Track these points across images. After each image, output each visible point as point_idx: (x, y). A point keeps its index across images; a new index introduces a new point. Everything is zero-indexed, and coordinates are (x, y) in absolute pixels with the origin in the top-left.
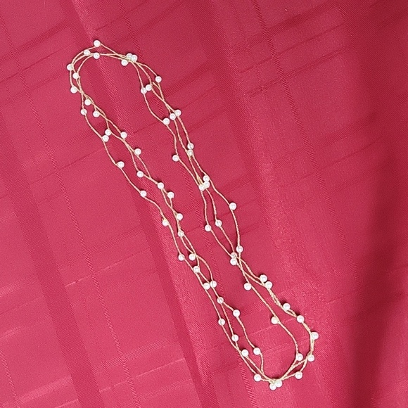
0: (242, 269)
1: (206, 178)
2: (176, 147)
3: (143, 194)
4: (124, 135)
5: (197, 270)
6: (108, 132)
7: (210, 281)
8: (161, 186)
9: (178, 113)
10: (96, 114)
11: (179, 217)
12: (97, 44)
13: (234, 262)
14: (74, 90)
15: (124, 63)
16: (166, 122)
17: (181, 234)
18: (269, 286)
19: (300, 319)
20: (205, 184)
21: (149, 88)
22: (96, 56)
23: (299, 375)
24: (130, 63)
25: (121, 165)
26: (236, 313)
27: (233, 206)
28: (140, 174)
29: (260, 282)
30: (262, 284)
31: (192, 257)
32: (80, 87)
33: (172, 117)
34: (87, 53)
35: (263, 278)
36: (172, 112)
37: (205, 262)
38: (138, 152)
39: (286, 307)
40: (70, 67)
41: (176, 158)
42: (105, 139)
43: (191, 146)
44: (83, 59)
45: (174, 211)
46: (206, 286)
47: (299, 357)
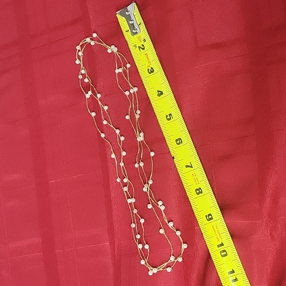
0: (149, 195)
1: (142, 134)
2: (129, 110)
3: (103, 135)
4: (99, 96)
5: (126, 189)
6: (90, 93)
7: (132, 198)
8: (118, 131)
9: (136, 89)
10: (86, 80)
11: (124, 154)
12: (95, 35)
13: (145, 190)
14: (77, 62)
15: (109, 51)
16: (127, 93)
17: (122, 164)
18: (163, 208)
19: (178, 233)
20: (140, 138)
21: (120, 70)
22: (93, 43)
23: (169, 270)
24: (113, 52)
25: (93, 114)
26: (142, 221)
27: (152, 154)
28: (105, 122)
29: (158, 205)
30: (159, 206)
31: (125, 180)
32: (82, 61)
33: (132, 91)
34: (88, 40)
35: (160, 203)
36: (132, 88)
37: (132, 185)
38: (106, 108)
39: (171, 224)
40: (78, 48)
41: (127, 117)
42: (88, 96)
43: (138, 112)
44: (86, 43)
45: (122, 149)
46: (129, 201)
47: (172, 258)
